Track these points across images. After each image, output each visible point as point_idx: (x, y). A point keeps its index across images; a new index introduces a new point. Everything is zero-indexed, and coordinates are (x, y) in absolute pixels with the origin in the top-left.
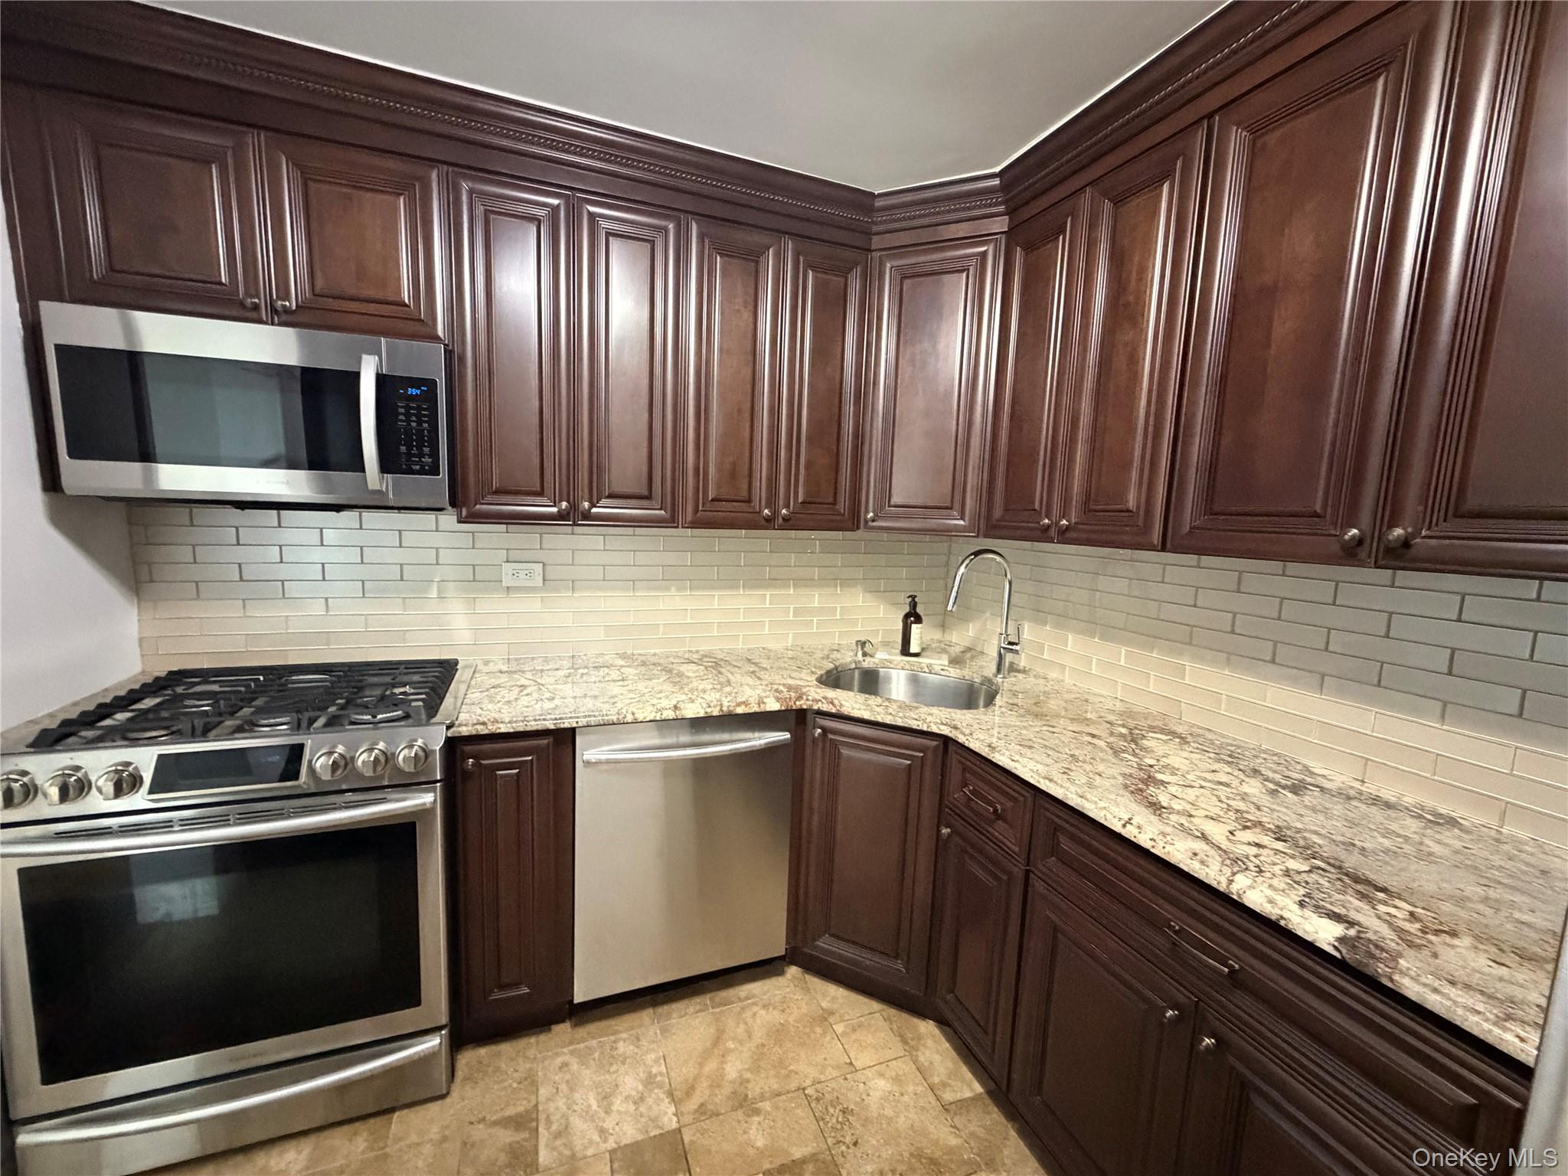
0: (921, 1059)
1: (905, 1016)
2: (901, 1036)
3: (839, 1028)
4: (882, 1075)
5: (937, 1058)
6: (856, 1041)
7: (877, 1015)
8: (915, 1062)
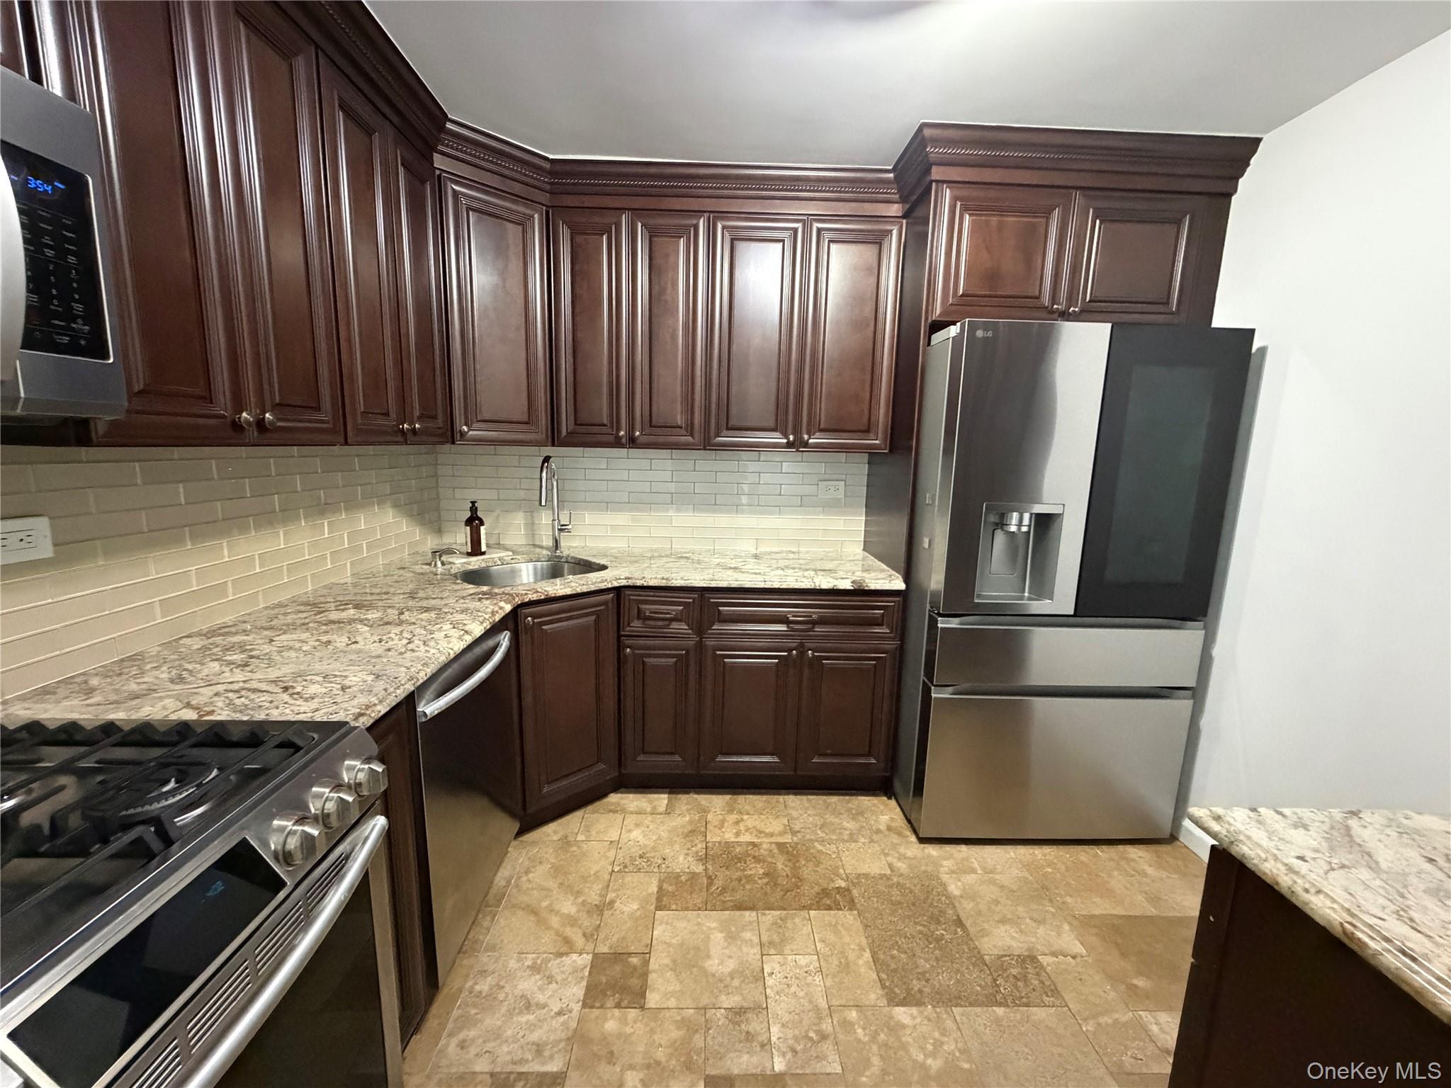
0: (632, 809)
1: (597, 804)
2: (611, 811)
3: (580, 837)
4: (630, 831)
5: (635, 803)
6: (597, 833)
7: (586, 816)
8: (632, 813)
